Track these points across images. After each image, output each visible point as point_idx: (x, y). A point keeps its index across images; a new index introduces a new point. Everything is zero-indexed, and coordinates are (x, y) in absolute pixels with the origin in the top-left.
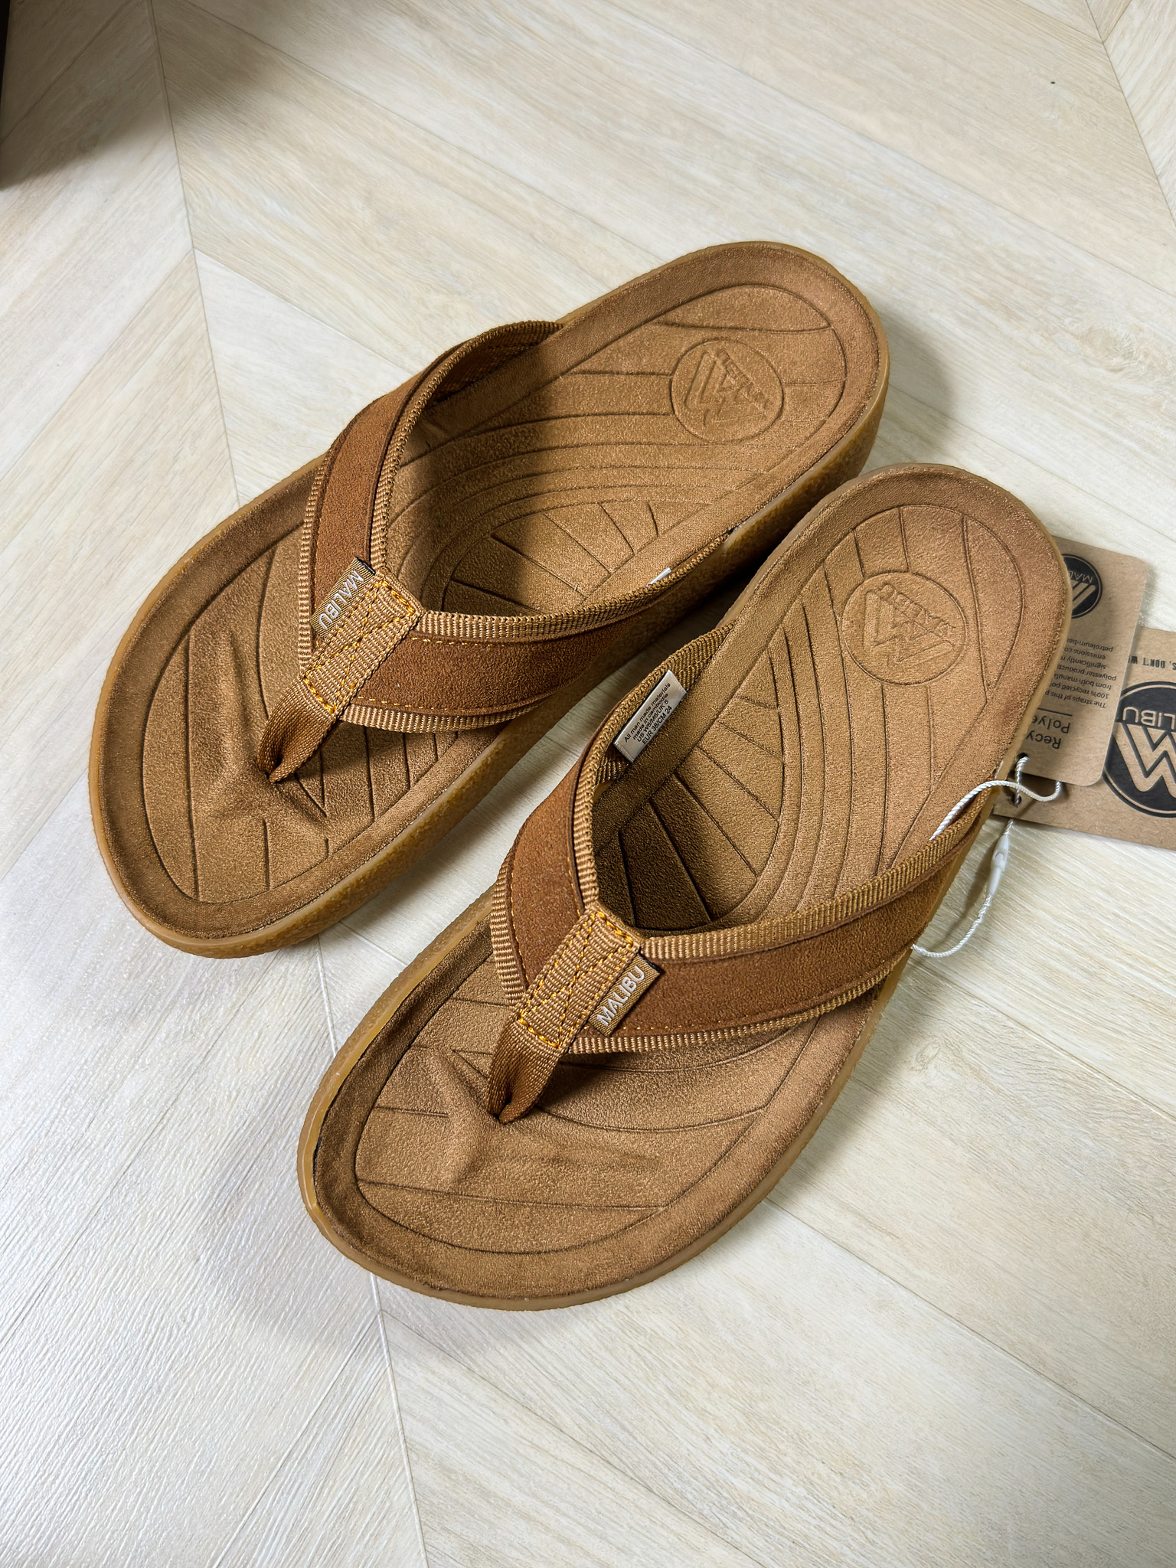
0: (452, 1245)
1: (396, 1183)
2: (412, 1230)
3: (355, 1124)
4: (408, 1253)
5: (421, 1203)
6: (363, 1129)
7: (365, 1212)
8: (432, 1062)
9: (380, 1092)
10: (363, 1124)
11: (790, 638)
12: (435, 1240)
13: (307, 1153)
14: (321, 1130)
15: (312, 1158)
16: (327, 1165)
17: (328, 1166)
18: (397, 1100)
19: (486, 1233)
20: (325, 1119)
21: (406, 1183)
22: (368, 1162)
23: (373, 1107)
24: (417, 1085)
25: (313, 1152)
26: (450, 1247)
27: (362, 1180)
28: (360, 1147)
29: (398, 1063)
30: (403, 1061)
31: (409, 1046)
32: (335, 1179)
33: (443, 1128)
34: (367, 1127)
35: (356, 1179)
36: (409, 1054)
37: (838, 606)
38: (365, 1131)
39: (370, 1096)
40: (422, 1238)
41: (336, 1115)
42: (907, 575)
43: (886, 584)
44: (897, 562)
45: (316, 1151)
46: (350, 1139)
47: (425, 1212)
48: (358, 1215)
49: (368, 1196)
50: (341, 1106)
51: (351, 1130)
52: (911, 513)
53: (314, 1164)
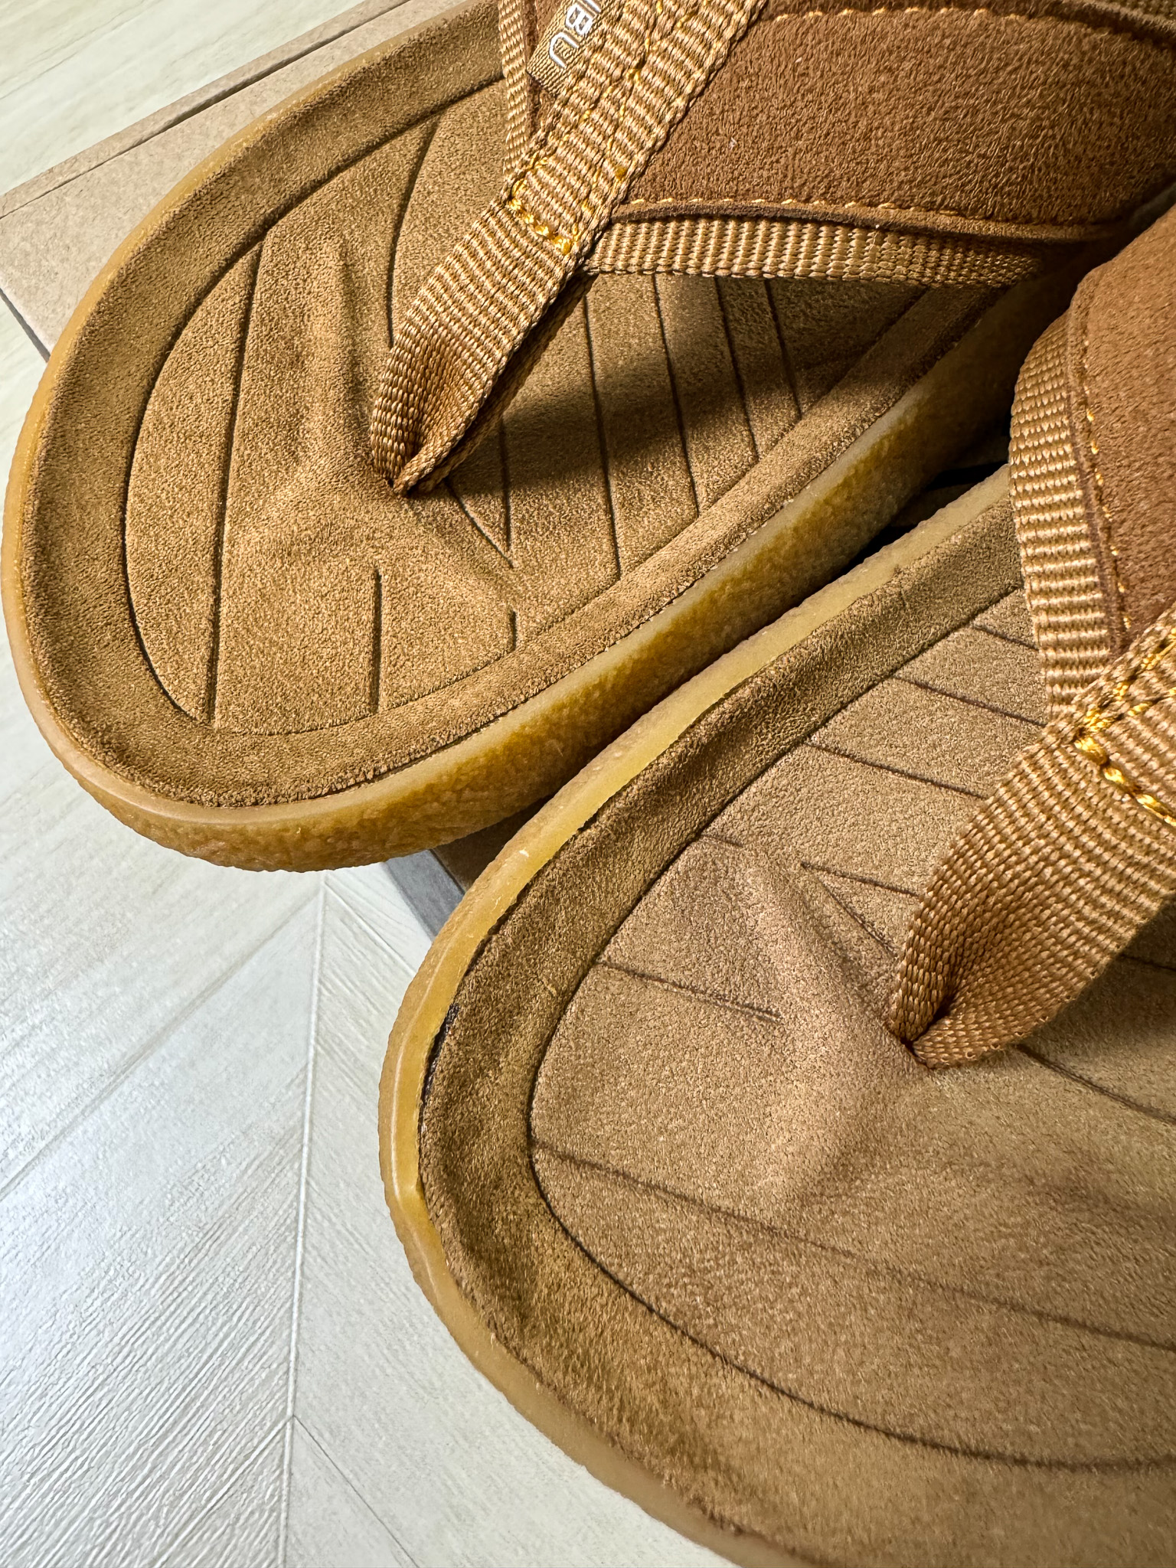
0: (772, 1387)
1: (633, 1172)
2: (663, 1319)
3: (544, 992)
4: (649, 1386)
5: (696, 1241)
6: (564, 1011)
7: (542, 1235)
8: (752, 881)
9: (616, 929)
10: (566, 998)
12: (725, 1360)
13: (414, 1038)
14: (462, 984)
15: (424, 1055)
16: (461, 1084)
17: (463, 1085)
18: (656, 957)
19: (869, 1368)
20: (474, 962)
21: (659, 1176)
22: (568, 1098)
23: (593, 962)
24: (709, 929)
25: (429, 1040)
26: (765, 1390)
27: (544, 1146)
28: (550, 1055)
29: (666, 869)
30: (680, 864)
31: (698, 835)
32: (476, 1128)
33: (766, 1049)
34: (573, 1008)
35: (530, 1141)
36: (693, 850)
38: (569, 1017)
39: (591, 928)
40: (688, 1347)
41: (505, 955)
45: (439, 1039)
46: (529, 1027)
47: (707, 1271)
48: (522, 1243)
49: (554, 1191)
50: (521, 935)
51: (536, 1005)
53: (429, 1072)
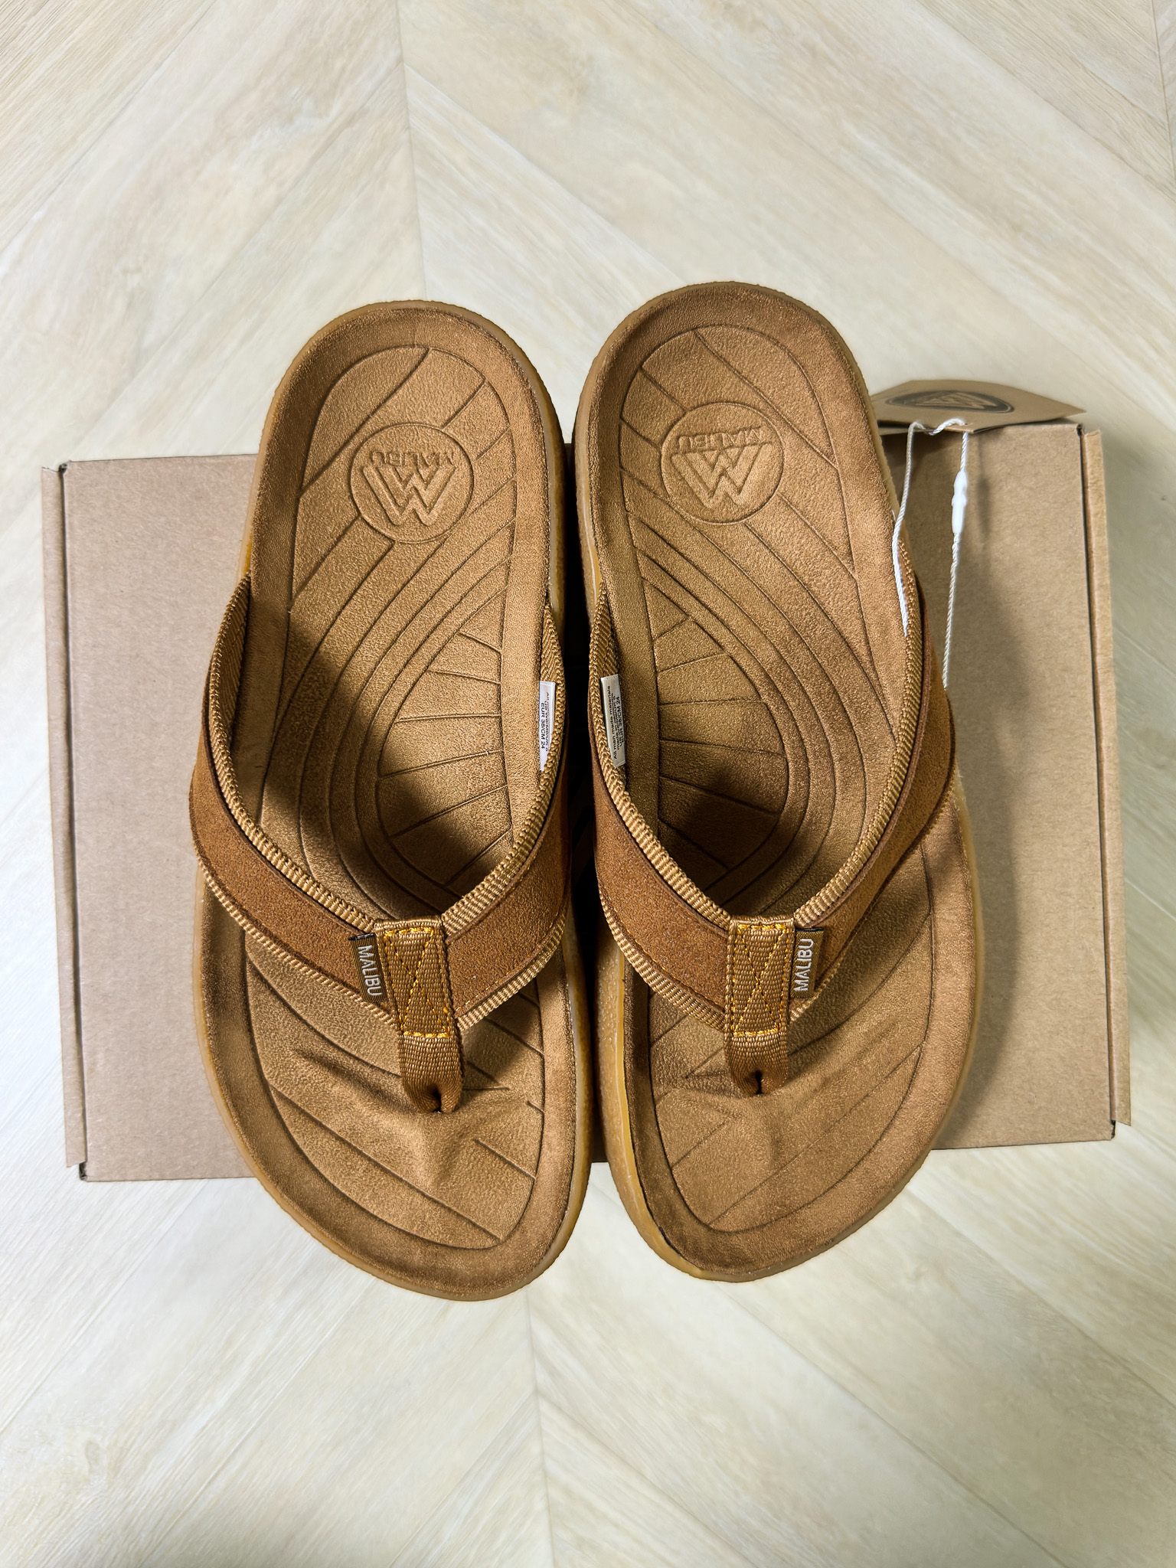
1: (735, 1201)
2: (776, 1220)
4: (788, 1239)
5: (764, 1197)
6: (679, 1189)
7: (735, 1241)
11: (651, 554)
14: (655, 1221)
15: (668, 1246)
18: (682, 1148)
21: (741, 1195)
22: (703, 1206)
24: (685, 1125)
27: (711, 1222)
28: (688, 1203)
29: (658, 1125)
30: (661, 1119)
31: (655, 1105)
35: (708, 1226)
36: (659, 1110)
37: (660, 491)
39: (662, 1165)
40: (787, 1219)
42: (688, 414)
43: (678, 438)
44: (673, 411)
45: (665, 1238)
47: (773, 1200)
49: (725, 1228)
52: (652, 363)
53: (673, 1247)
